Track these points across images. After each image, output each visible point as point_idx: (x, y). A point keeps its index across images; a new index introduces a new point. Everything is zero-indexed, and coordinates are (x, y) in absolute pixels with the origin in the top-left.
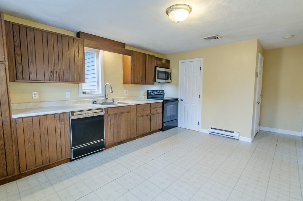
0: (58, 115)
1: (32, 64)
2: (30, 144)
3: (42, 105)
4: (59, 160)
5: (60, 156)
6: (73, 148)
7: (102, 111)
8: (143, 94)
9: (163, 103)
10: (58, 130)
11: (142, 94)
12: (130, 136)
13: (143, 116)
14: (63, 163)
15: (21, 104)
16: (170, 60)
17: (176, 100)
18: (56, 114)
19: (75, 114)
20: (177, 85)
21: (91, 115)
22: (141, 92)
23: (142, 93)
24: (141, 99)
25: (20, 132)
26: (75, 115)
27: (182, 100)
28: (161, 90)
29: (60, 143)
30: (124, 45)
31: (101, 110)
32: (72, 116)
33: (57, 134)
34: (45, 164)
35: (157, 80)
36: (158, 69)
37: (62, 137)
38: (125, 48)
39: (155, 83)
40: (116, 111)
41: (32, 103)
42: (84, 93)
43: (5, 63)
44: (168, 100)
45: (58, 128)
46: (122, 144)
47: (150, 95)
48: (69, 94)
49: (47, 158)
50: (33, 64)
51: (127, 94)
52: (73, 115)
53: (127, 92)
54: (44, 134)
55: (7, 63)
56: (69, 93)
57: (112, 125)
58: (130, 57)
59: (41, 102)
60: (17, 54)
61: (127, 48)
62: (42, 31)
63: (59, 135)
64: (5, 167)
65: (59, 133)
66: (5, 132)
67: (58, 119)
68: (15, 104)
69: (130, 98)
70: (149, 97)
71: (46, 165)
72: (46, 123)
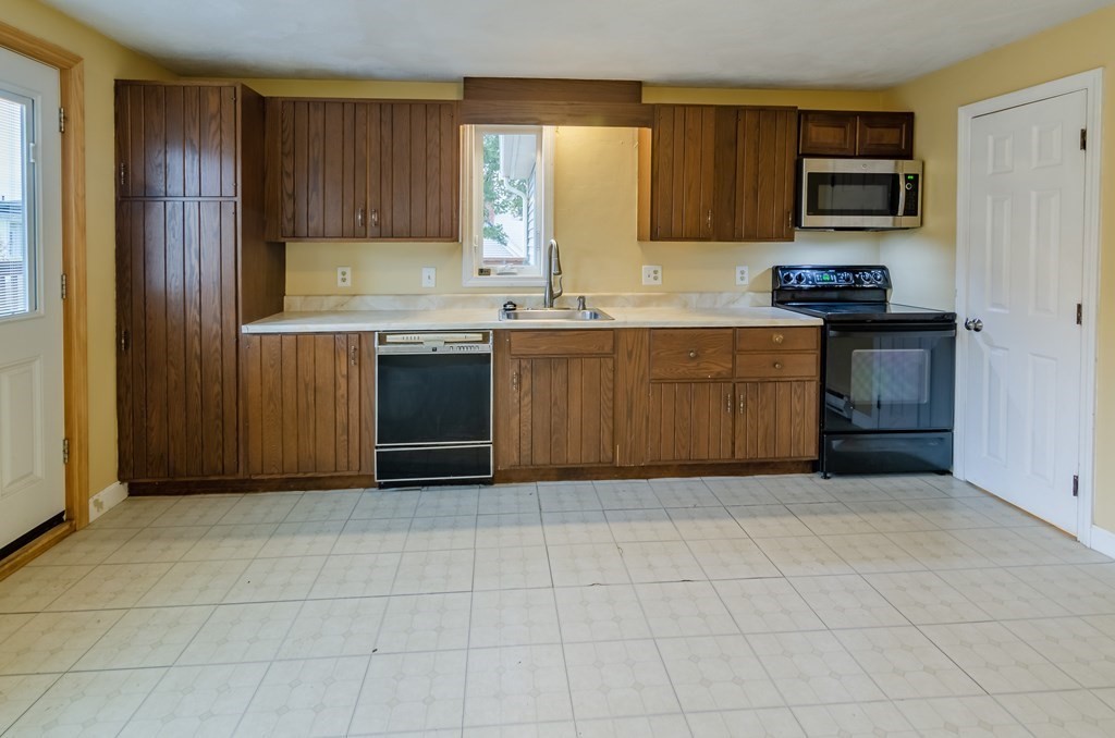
0: (343, 337)
1: (314, 195)
2: (272, 406)
3: (356, 303)
4: (342, 474)
5: (343, 461)
6: (381, 447)
7: (485, 340)
8: (746, 282)
9: (823, 328)
10: (342, 382)
11: (739, 282)
12: (610, 455)
13: (687, 381)
14: (359, 487)
15: (309, 298)
16: (917, 115)
17: (945, 322)
18: (339, 333)
19: (390, 338)
20: (948, 238)
21: (443, 350)
22: (738, 275)
23: (742, 279)
24: (732, 306)
25: (254, 369)
26: (389, 343)
27: (976, 328)
28: (869, 268)
29: (345, 421)
30: (635, 88)
31: (481, 335)
32: (380, 343)
33: (339, 393)
34: (305, 473)
35: (807, 220)
36: (811, 166)
37: (350, 406)
38: (640, 101)
39: (798, 234)
40: (543, 347)
41: (332, 298)
42: (482, 272)
43: (235, 199)
44: (864, 321)
45: (343, 376)
46: (578, 479)
47: (785, 289)
48: (433, 277)
49: (310, 457)
50: (317, 195)
51: (659, 282)
52: (382, 341)
53: (655, 272)
54: (306, 386)
55: (239, 199)
56: (432, 272)
57: (526, 394)
58: (650, 130)
59: (355, 295)
60: (287, 173)
61: (648, 98)
62: (343, 103)
63: (343, 396)
64: (221, 452)
65: (342, 390)
66: (225, 365)
67: (342, 349)
68: (298, 298)
69: (666, 298)
70: (780, 299)
71: (309, 475)
72: (312, 355)
